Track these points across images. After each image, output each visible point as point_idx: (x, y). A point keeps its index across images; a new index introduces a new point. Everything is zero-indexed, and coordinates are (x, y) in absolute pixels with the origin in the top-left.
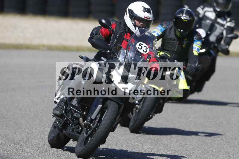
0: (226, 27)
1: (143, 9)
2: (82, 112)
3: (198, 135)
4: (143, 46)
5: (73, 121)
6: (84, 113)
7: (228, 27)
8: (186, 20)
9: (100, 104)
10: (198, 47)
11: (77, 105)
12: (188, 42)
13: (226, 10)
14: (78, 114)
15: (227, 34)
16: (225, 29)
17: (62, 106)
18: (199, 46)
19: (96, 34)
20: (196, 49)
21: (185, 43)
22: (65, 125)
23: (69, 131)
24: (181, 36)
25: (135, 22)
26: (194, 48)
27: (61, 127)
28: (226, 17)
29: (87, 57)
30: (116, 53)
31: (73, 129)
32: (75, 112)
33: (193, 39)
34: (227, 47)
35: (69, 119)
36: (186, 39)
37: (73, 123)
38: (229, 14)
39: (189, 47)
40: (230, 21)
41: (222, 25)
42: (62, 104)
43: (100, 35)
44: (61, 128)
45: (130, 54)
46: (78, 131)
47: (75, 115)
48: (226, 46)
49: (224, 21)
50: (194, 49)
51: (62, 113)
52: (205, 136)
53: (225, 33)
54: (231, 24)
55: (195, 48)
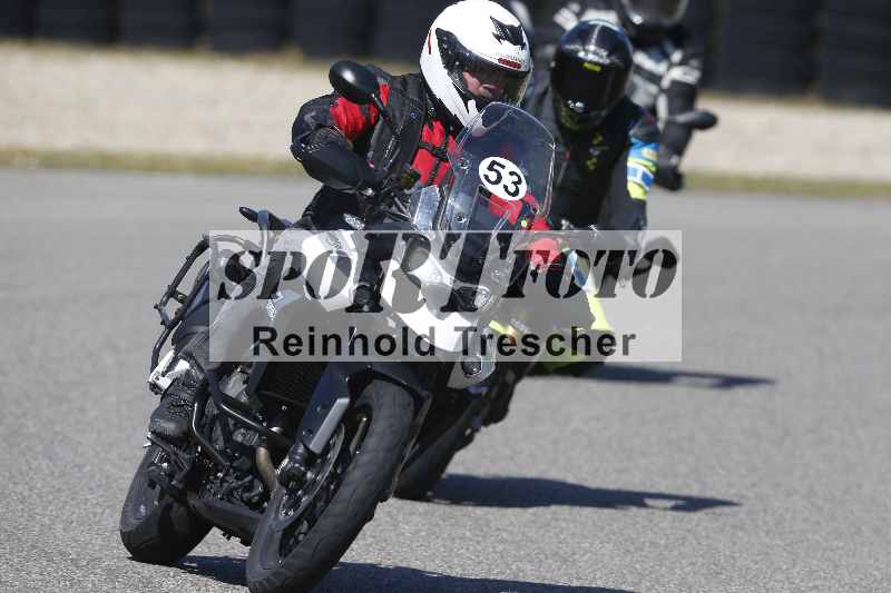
0: (666, 83)
1: (493, 29)
2: (265, 424)
3: (644, 506)
4: (504, 173)
5: (232, 459)
6: (274, 429)
7: (675, 83)
8: (596, 64)
9: (344, 396)
10: (645, 169)
11: (244, 399)
12: (606, 148)
13: (667, 22)
14: (251, 432)
15: (671, 111)
16: (662, 91)
17: (184, 401)
18: (650, 164)
19: (320, 126)
20: (640, 174)
21: (597, 153)
22: (197, 477)
23: (212, 497)
24: (576, 128)
25: (462, 79)
26: (630, 171)
27: (180, 482)
28: (668, 47)
29: (271, 211)
30: (396, 199)
31: (230, 493)
32: (239, 424)
33: (626, 137)
34: (674, 160)
35: (216, 453)
36: (600, 138)
37: (231, 467)
38: (678, 37)
39: (611, 167)
40: (683, 63)
41: (654, 78)
42: (184, 396)
43: (332, 128)
44: (180, 486)
45: (456, 204)
46: (250, 500)
47: (239, 438)
48: (669, 158)
49: (658, 61)
50: (630, 178)
51: (185, 428)
52: (675, 508)
53: (662, 106)
54: (685, 74)
55: (635, 171)
